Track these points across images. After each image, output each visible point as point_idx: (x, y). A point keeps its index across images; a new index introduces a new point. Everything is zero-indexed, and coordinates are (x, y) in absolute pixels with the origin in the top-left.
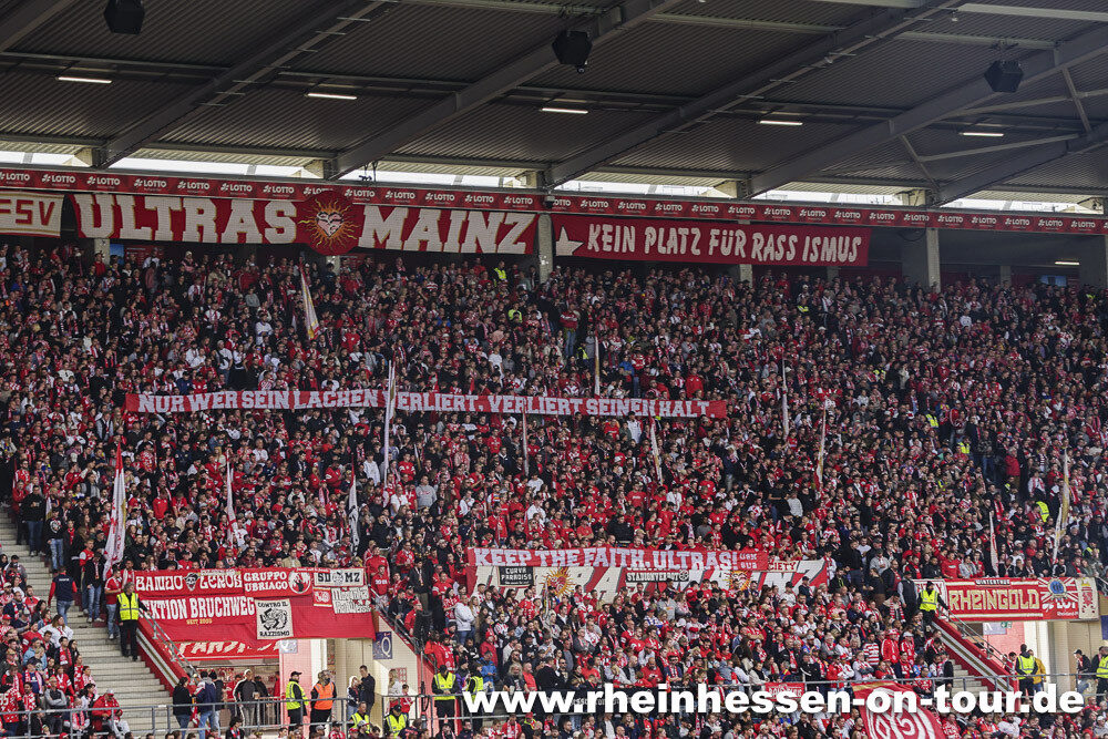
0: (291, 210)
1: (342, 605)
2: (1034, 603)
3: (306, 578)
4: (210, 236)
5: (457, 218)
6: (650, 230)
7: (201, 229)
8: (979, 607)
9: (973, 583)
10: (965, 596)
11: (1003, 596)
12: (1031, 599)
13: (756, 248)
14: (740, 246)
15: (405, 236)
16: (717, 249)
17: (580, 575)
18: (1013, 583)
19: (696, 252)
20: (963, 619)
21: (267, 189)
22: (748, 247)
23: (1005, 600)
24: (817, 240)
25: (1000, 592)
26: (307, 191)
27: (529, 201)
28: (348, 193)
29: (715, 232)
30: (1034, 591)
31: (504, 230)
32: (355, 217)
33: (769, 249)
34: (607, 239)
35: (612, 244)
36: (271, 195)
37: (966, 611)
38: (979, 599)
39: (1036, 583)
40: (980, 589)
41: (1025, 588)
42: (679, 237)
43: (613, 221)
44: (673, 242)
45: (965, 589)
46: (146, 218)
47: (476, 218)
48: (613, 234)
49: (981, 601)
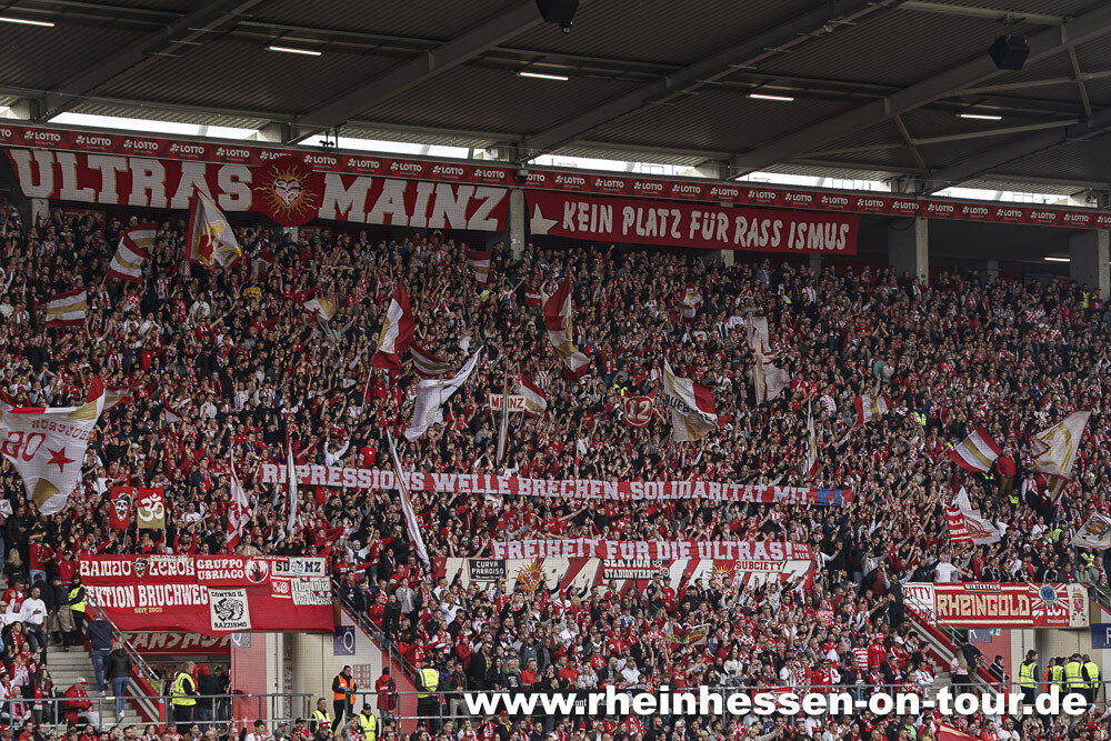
0: (246, 176)
1: (302, 596)
2: (1024, 609)
3: (263, 566)
4: (159, 200)
5: (424, 190)
6: (628, 211)
7: (149, 192)
8: (968, 613)
9: (962, 588)
10: (954, 601)
11: (992, 601)
12: (1021, 605)
13: (739, 233)
14: (722, 231)
15: (368, 208)
16: (698, 233)
17: (554, 571)
18: (1003, 588)
19: (676, 235)
20: (952, 625)
21: (220, 152)
22: (731, 232)
23: (995, 606)
24: (803, 226)
25: (990, 597)
26: (264, 156)
27: (501, 175)
28: (308, 159)
29: (696, 214)
30: (1024, 597)
31: (474, 205)
32: (315, 185)
33: (753, 235)
34: (583, 218)
35: (588, 223)
36: (224, 159)
37: (954, 617)
38: (968, 604)
39: (1027, 588)
40: (969, 594)
41: (1015, 593)
42: (659, 219)
43: (590, 199)
44: (651, 224)
45: (954, 593)
46: (89, 178)
47: (444, 191)
48: (589, 213)
49: (971, 607)
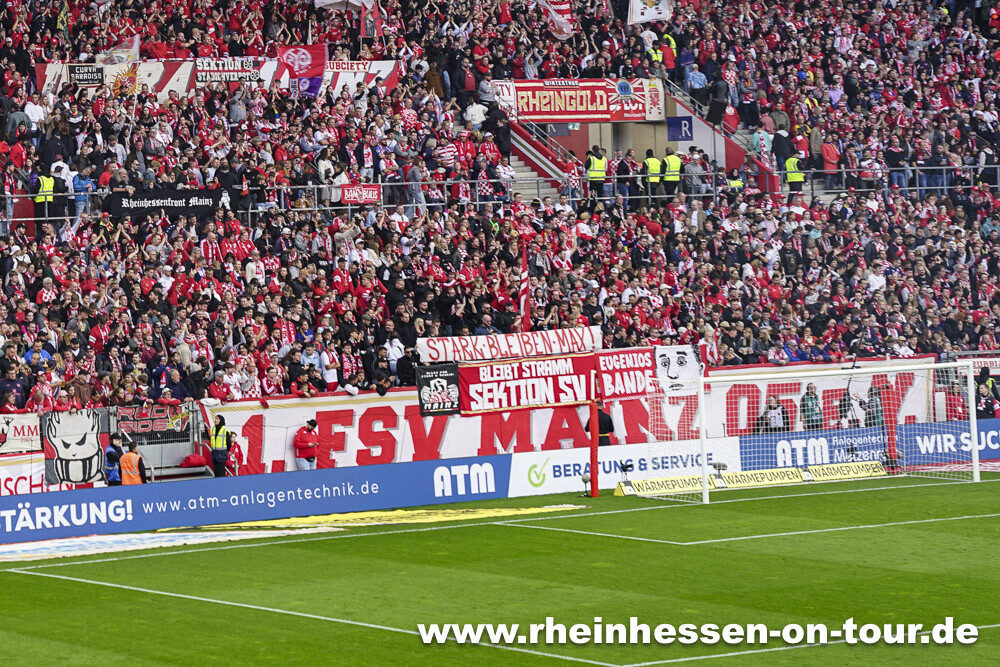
2: (602, 104)
8: (547, 109)
9: (541, 85)
10: (534, 97)
11: (571, 97)
12: (598, 100)
17: (150, 75)
18: (581, 84)
20: (533, 120)
23: (573, 102)
25: (568, 93)
30: (602, 92)
37: (535, 113)
38: (547, 100)
39: (604, 84)
40: (549, 90)
41: (593, 89)
45: (533, 89)
49: (550, 103)
